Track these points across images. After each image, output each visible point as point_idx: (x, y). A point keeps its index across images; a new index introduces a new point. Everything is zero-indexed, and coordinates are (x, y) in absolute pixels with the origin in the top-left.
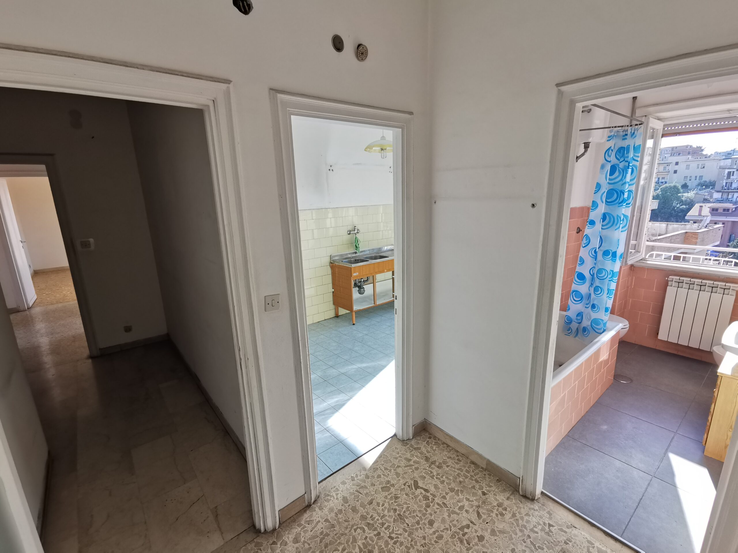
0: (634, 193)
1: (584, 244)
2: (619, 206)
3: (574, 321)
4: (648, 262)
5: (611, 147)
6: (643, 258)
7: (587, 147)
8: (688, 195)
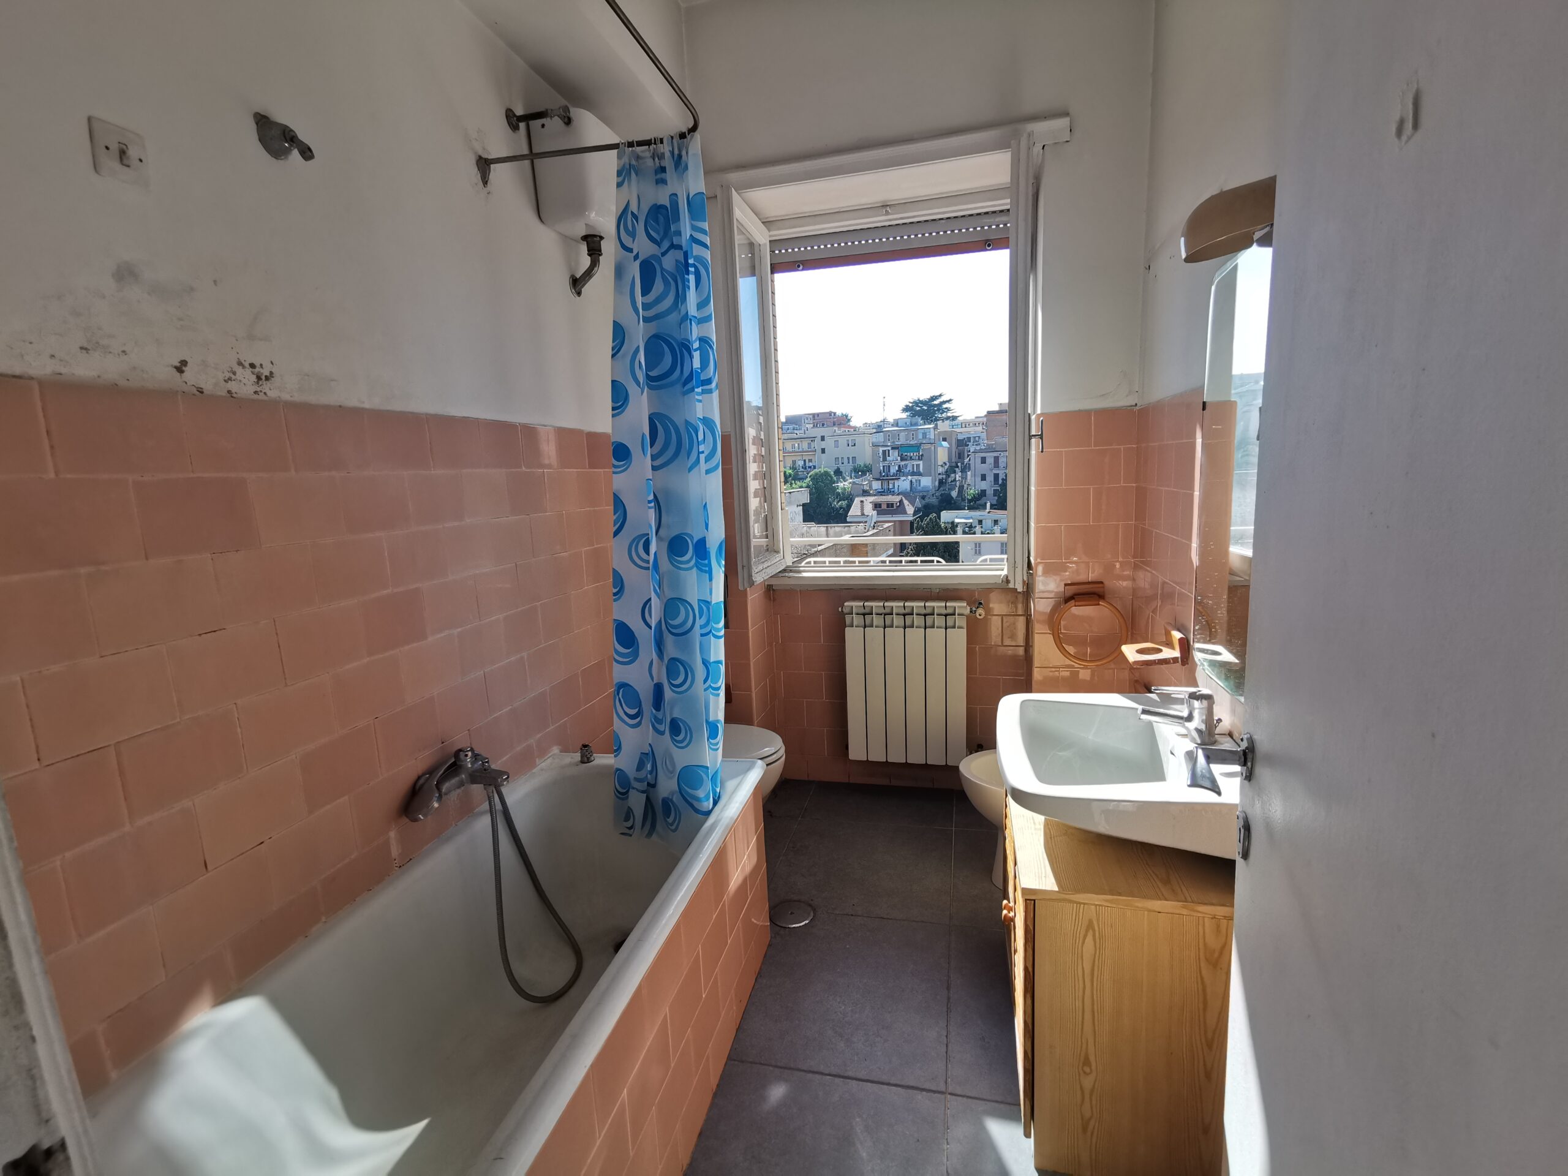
0: (715, 348)
2: (685, 394)
3: (634, 788)
4: (799, 575)
5: (629, 202)
6: (788, 567)
7: (595, 252)
8: (844, 485)
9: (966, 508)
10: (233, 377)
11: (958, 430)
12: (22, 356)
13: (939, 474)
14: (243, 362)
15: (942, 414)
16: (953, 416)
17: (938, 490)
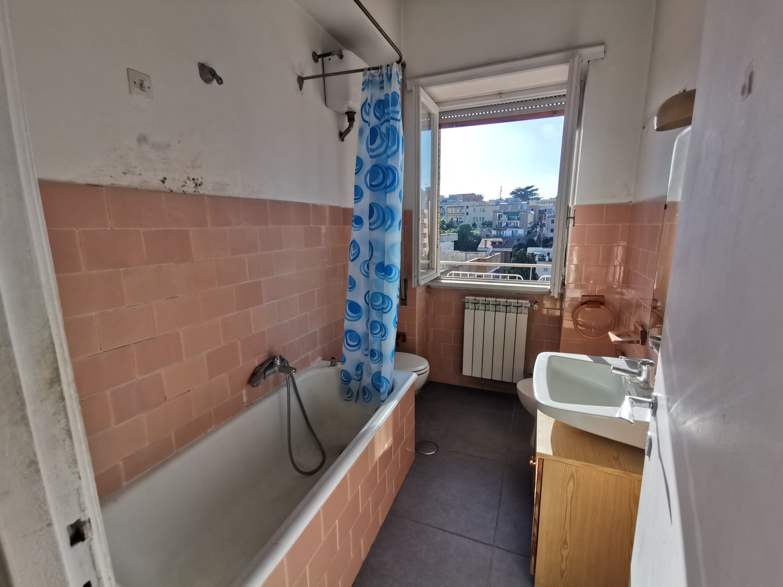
1: (353, 255)
2: (386, 193)
3: (354, 379)
4: (442, 281)
5: (367, 98)
6: (438, 277)
7: (351, 120)
8: (477, 232)
9: (541, 246)
10: (186, 185)
11: (540, 205)
12: (99, 176)
13: (528, 228)
14: (190, 178)
15: (532, 196)
16: (538, 198)
17: (526, 236)
